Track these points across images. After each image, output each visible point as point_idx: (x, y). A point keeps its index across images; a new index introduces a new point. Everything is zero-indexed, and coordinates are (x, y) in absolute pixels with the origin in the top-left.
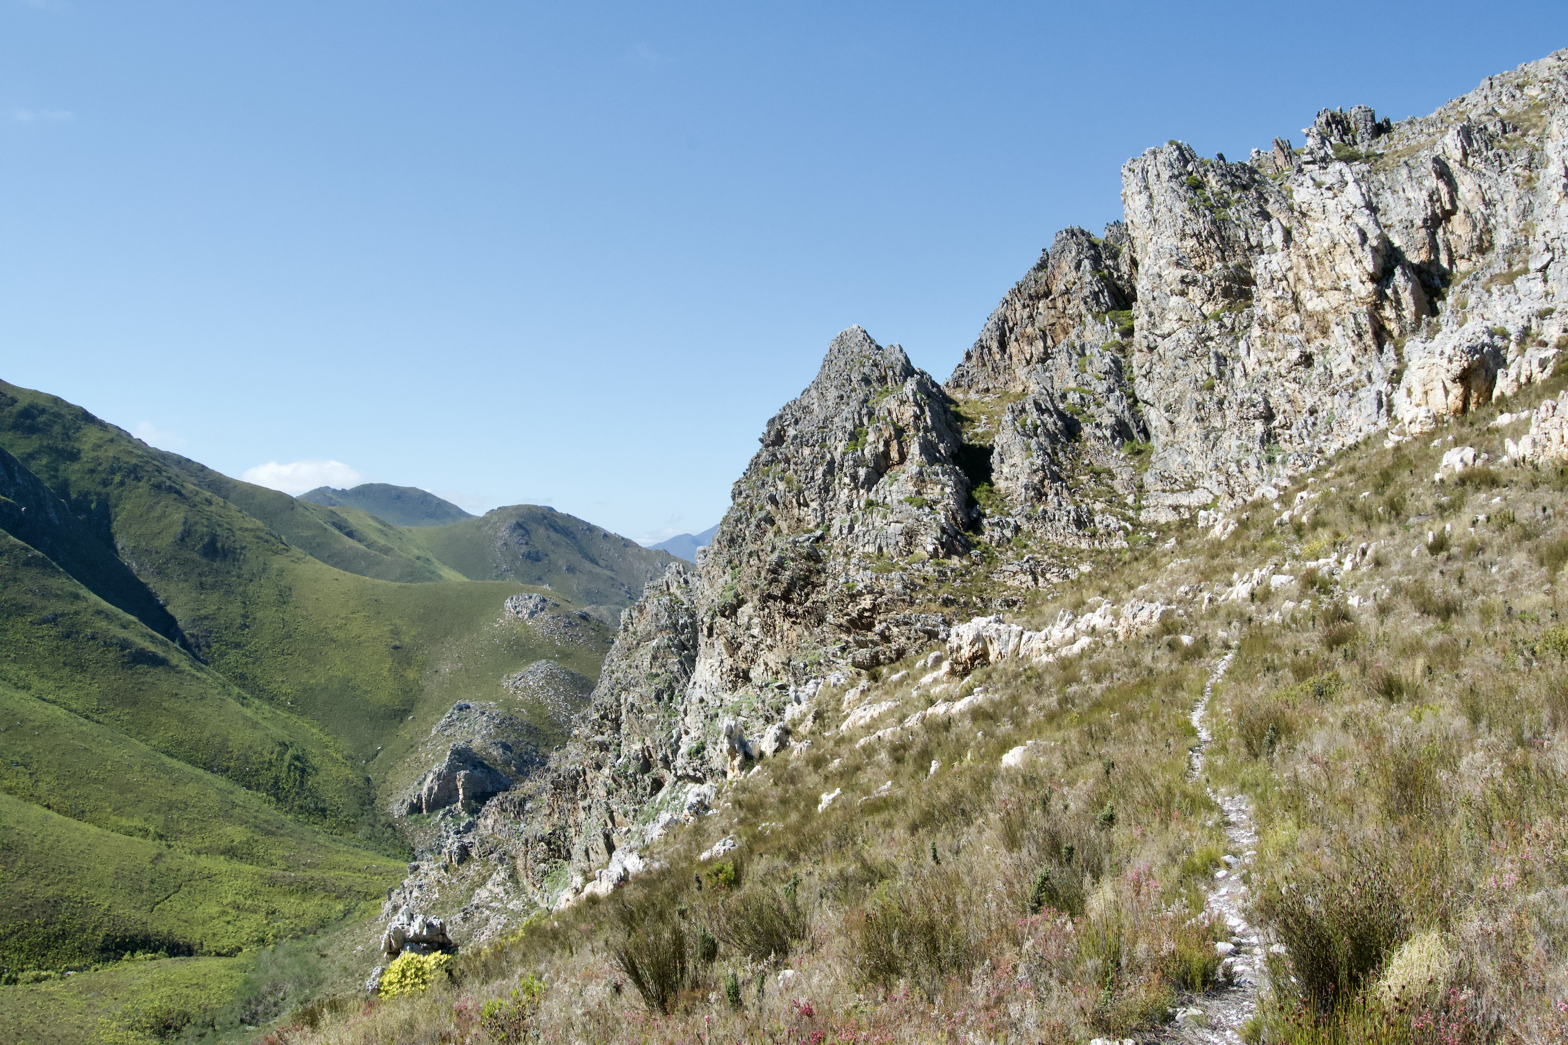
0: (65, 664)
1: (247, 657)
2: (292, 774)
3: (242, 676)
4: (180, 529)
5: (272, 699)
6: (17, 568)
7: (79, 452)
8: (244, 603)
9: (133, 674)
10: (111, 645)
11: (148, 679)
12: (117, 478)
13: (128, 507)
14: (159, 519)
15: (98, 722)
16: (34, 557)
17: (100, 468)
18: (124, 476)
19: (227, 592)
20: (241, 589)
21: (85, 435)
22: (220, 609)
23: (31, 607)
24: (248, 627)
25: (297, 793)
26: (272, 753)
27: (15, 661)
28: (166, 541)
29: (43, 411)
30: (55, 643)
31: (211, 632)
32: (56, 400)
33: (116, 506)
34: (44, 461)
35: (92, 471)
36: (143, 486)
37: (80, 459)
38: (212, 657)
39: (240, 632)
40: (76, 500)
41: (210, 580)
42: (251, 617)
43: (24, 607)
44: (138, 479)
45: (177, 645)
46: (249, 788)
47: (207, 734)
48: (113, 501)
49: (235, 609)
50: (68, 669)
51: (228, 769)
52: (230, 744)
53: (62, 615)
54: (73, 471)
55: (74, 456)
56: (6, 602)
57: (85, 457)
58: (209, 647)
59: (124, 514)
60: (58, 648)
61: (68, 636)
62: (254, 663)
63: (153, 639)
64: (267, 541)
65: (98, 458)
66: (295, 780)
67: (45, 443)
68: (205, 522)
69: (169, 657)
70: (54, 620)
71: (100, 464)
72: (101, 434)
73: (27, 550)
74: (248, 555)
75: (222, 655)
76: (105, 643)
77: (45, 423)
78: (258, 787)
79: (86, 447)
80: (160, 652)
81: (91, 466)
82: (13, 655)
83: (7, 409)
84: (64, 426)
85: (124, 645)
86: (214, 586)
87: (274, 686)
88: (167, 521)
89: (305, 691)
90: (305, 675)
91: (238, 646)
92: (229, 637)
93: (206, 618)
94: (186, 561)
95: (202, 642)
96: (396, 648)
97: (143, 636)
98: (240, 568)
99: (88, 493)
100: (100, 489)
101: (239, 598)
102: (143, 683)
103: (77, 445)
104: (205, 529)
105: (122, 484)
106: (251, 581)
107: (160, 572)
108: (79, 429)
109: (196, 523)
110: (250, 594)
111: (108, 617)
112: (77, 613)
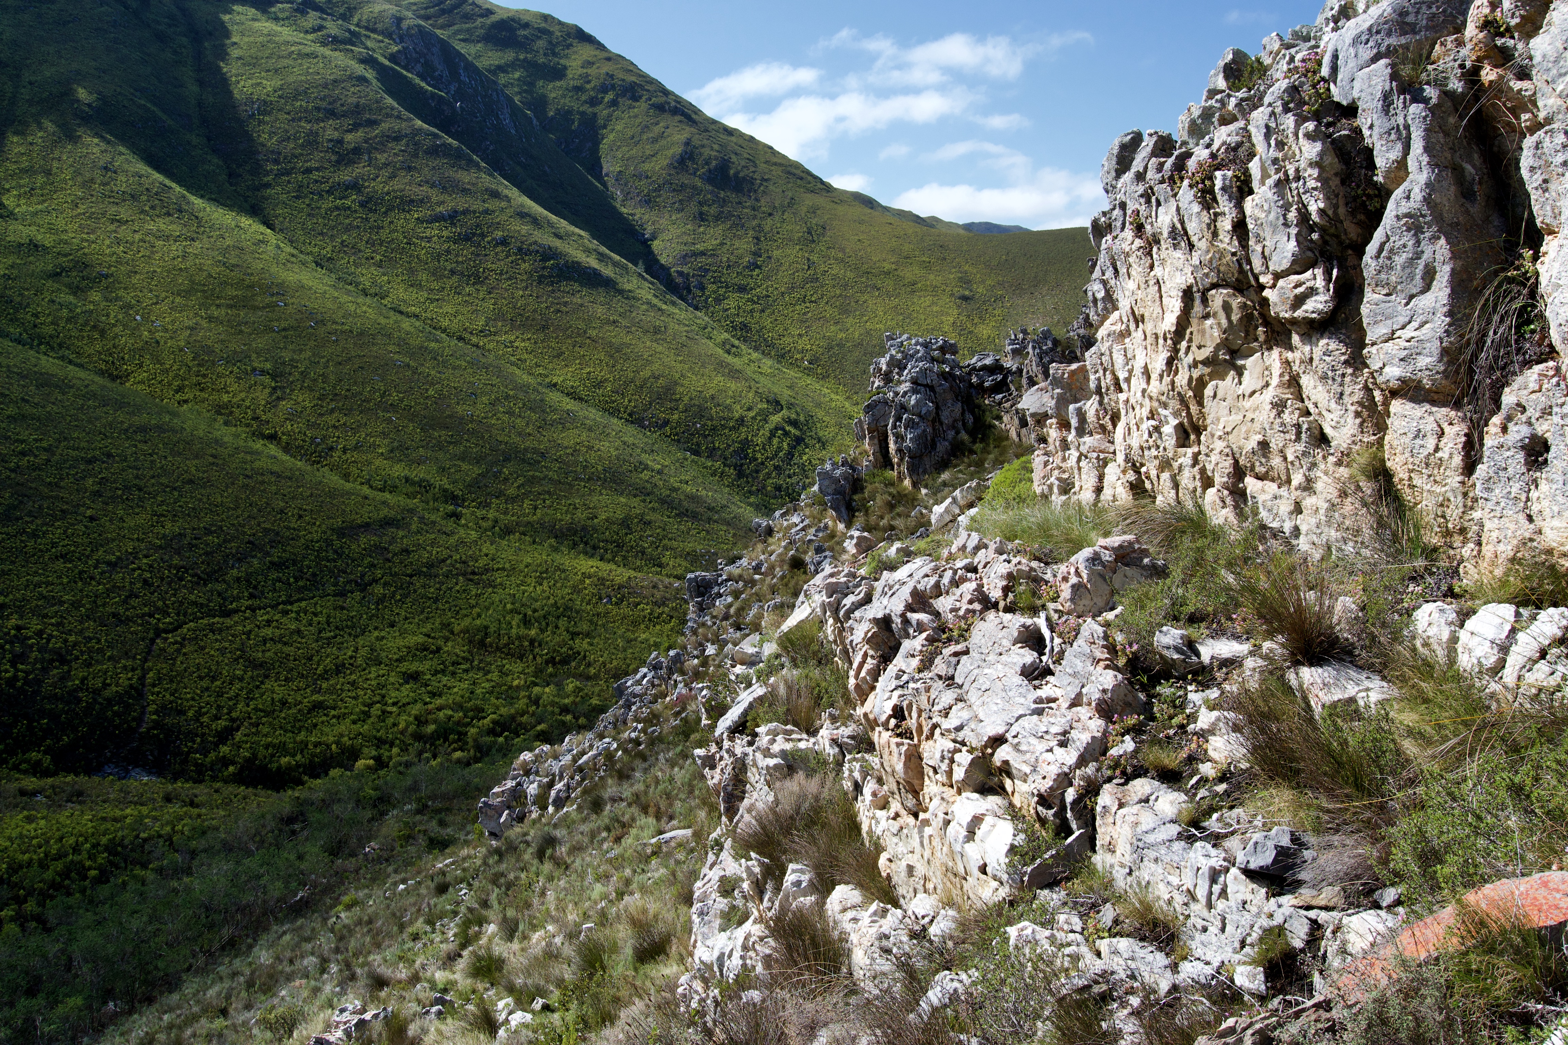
0: (453, 272)
1: (755, 303)
2: (775, 441)
3: (745, 327)
4: (678, 150)
5: (783, 356)
6: (416, 156)
7: (565, 68)
8: (758, 239)
9: (553, 291)
10: (528, 253)
11: (577, 300)
12: (609, 97)
13: (618, 128)
14: (655, 140)
15: (477, 346)
16: (444, 145)
17: (588, 86)
18: (617, 95)
19: (735, 226)
20: (755, 223)
21: (575, 53)
22: (722, 244)
23: (422, 201)
24: (759, 267)
25: (777, 468)
26: (750, 409)
27: (379, 265)
28: (658, 166)
29: (526, 25)
30: (446, 246)
31: (707, 271)
32: (546, 18)
33: (605, 127)
34: (517, 75)
35: (578, 89)
36: (642, 106)
37: (565, 75)
38: (706, 301)
39: (747, 272)
40: (553, 118)
41: (713, 210)
42: (765, 255)
43: (412, 201)
44: (636, 99)
45: (640, 269)
46: (696, 453)
47: (646, 373)
48: (601, 122)
49: (743, 245)
50: (455, 278)
51: (666, 423)
52: (680, 389)
53: (465, 212)
54: (553, 91)
55: (559, 73)
56: (388, 193)
57: (570, 74)
58: (702, 288)
59: (611, 137)
60: (448, 252)
61: (467, 238)
62: (763, 311)
63: (602, 258)
64: (801, 179)
65: (587, 75)
66: (780, 449)
67: (522, 57)
68: (716, 147)
69: (620, 280)
70: (452, 217)
71: (589, 82)
72: (597, 52)
73: (436, 136)
74: (771, 187)
75: (718, 301)
76: (520, 249)
77: (526, 37)
78: (712, 453)
79: (574, 64)
80: (607, 271)
81: (577, 83)
82: (378, 257)
83: (480, 20)
84: (550, 42)
85: (548, 254)
86: (718, 218)
87: (787, 340)
88: (663, 142)
89: (830, 348)
90: (833, 328)
91: (742, 289)
92: (733, 278)
93: (703, 254)
94: (683, 186)
95: (694, 282)
96: (965, 298)
97: (588, 251)
98: (757, 200)
99: (569, 112)
100: (586, 108)
101: (751, 233)
102: (566, 304)
103: (562, 61)
104: (714, 153)
105: (614, 103)
106: (770, 215)
107: (648, 202)
108: (569, 46)
109: (703, 146)
110: (767, 229)
111: (535, 221)
112: (487, 212)
